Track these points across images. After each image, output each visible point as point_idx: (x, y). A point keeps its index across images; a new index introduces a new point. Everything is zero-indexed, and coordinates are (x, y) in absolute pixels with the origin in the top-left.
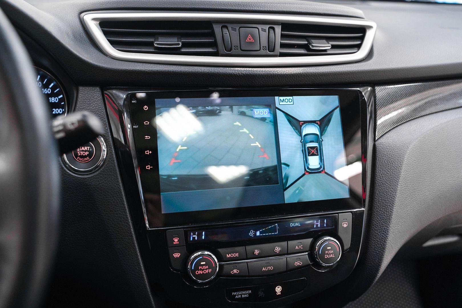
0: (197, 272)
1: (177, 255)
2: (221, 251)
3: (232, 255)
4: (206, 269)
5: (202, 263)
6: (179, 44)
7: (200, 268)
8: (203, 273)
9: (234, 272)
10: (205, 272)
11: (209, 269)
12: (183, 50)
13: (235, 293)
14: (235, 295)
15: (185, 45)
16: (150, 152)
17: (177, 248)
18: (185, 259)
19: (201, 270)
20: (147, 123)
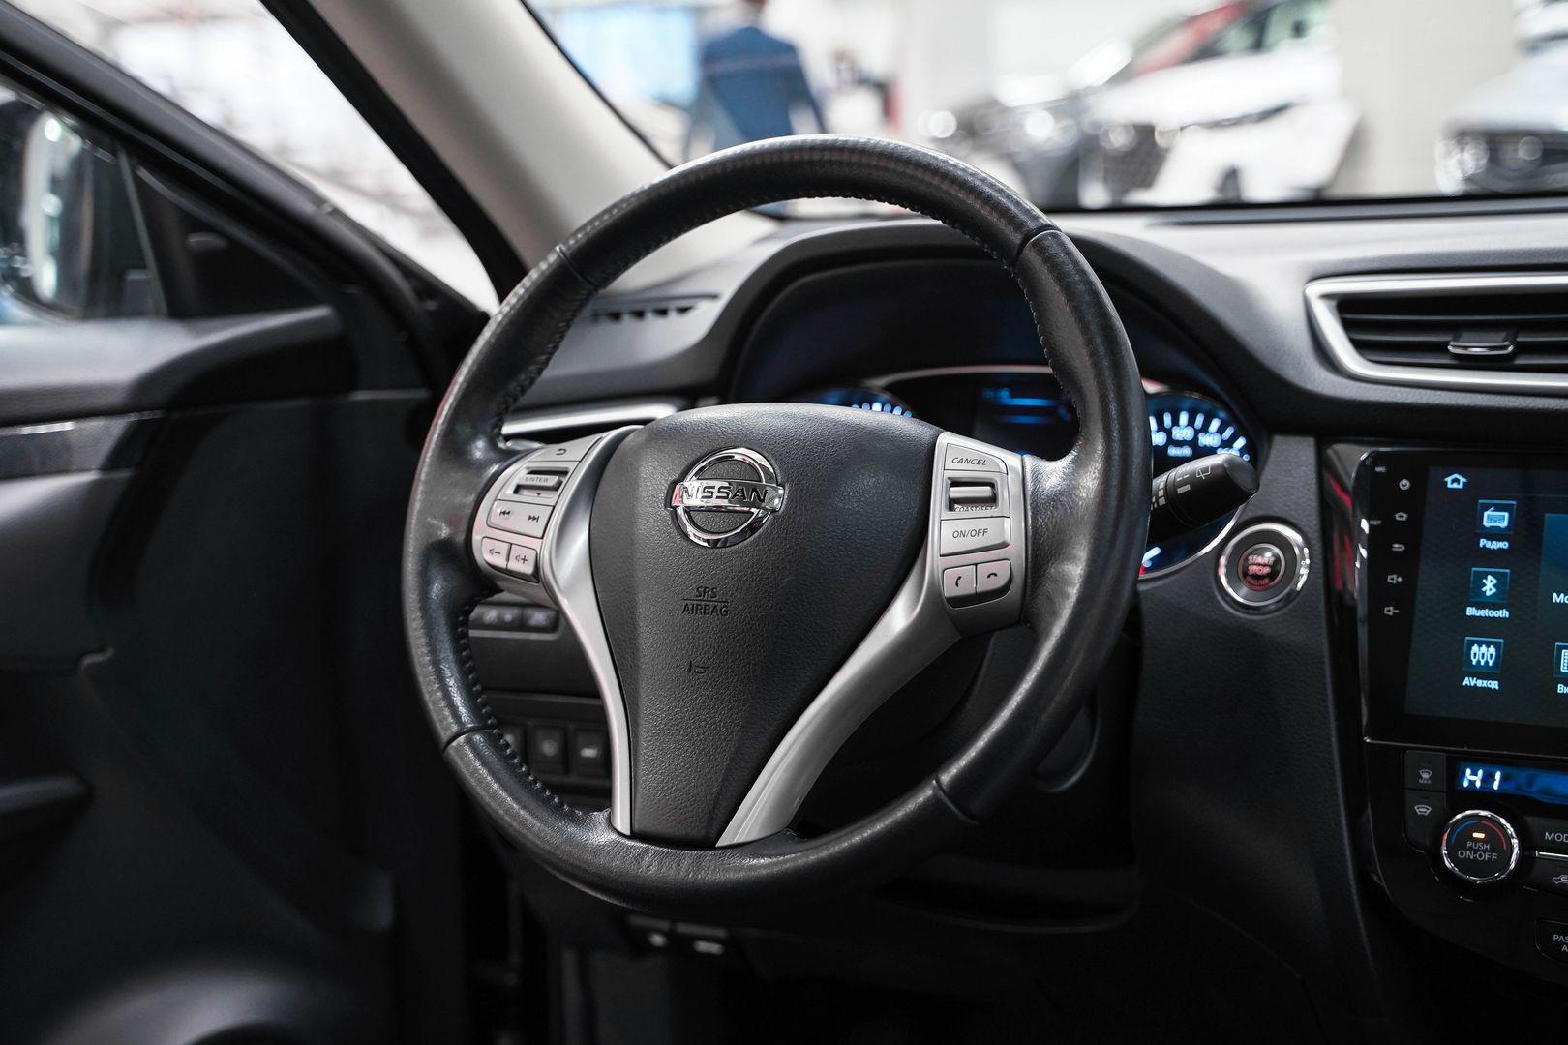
0: (1462, 854)
1: (1423, 810)
2: (1532, 821)
3: (1559, 837)
4: (1485, 851)
5: (1475, 835)
6: (1505, 348)
7: (1469, 844)
8: (1475, 858)
9: (1560, 880)
10: (1481, 856)
11: (1491, 851)
12: (1520, 361)
13: (1562, 939)
14: (1562, 944)
15: (1522, 349)
16: (1400, 579)
17: (1424, 793)
18: (1440, 823)
19: (1471, 849)
20: (1402, 516)
